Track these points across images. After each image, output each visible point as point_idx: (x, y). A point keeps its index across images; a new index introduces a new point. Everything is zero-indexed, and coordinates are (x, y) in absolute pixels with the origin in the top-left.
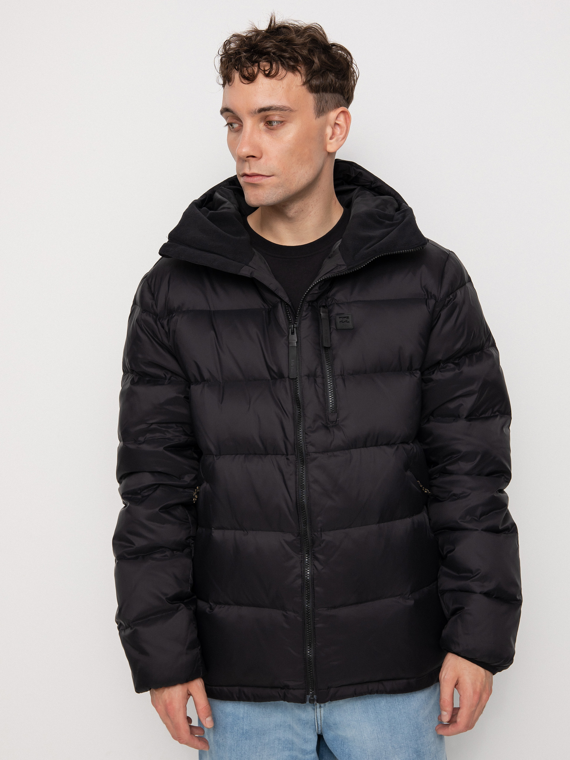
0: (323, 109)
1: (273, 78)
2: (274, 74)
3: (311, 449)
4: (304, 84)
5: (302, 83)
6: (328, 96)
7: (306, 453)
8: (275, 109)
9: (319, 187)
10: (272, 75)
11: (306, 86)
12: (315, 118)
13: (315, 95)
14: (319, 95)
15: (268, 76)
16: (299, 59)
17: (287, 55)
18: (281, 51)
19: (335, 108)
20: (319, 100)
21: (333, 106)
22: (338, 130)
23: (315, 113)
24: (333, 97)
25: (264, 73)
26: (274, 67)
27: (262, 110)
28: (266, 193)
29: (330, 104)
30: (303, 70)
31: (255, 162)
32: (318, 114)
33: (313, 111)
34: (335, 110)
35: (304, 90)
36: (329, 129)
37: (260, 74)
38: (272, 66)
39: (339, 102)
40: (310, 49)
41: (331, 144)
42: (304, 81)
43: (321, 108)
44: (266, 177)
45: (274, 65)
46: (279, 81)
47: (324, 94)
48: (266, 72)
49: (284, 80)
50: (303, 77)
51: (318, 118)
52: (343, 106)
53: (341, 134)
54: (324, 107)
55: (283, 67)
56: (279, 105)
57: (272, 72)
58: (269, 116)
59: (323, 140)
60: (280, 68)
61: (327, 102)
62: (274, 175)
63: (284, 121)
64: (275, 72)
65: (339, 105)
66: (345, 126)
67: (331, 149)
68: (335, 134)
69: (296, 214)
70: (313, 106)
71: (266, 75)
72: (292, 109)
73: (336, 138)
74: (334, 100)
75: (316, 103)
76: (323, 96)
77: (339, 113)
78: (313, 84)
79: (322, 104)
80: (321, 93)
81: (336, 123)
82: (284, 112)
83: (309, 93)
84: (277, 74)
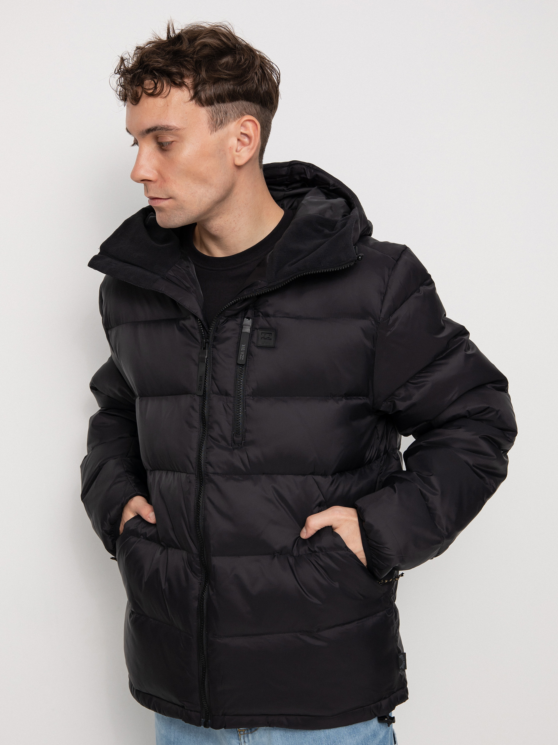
0: (221, 122)
1: (158, 96)
2: (159, 92)
3: (210, 470)
4: (192, 99)
6: (229, 106)
7: (205, 472)
8: (160, 129)
10: (156, 94)
11: (194, 101)
13: (209, 108)
14: (213, 107)
15: (152, 95)
16: (185, 72)
17: (174, 70)
18: (167, 66)
19: (239, 118)
20: (214, 113)
21: (236, 116)
22: (246, 140)
23: (209, 127)
24: (234, 106)
25: (148, 93)
26: (159, 85)
27: (149, 131)
28: (168, 216)
29: (231, 115)
30: (191, 84)
31: (151, 185)
32: (215, 127)
33: (207, 126)
34: (239, 120)
35: (192, 105)
36: (233, 141)
37: (144, 94)
38: (156, 84)
39: (245, 109)
40: (197, 60)
41: (239, 156)
42: (192, 96)
43: (219, 121)
44: (164, 200)
45: (159, 82)
46: (164, 99)
47: (221, 105)
48: (151, 91)
49: (168, 98)
50: (192, 92)
51: (215, 132)
52: (248, 114)
53: (249, 144)
54: (222, 119)
55: (168, 83)
56: (163, 124)
57: (157, 90)
58: (159, 136)
59: (225, 154)
60: (165, 85)
61: (226, 114)
62: (170, 198)
63: (173, 141)
64: (160, 91)
65: (245, 113)
66: (253, 135)
67: (239, 162)
68: (244, 144)
69: (217, 231)
70: (207, 120)
71: (150, 94)
72: (179, 128)
73: (245, 149)
74: (236, 109)
75: (210, 117)
76: (220, 107)
77: (243, 122)
78: (203, 97)
79: (219, 116)
80: (216, 105)
81: (242, 133)
82: (170, 131)
83: (200, 107)
84: (161, 92)
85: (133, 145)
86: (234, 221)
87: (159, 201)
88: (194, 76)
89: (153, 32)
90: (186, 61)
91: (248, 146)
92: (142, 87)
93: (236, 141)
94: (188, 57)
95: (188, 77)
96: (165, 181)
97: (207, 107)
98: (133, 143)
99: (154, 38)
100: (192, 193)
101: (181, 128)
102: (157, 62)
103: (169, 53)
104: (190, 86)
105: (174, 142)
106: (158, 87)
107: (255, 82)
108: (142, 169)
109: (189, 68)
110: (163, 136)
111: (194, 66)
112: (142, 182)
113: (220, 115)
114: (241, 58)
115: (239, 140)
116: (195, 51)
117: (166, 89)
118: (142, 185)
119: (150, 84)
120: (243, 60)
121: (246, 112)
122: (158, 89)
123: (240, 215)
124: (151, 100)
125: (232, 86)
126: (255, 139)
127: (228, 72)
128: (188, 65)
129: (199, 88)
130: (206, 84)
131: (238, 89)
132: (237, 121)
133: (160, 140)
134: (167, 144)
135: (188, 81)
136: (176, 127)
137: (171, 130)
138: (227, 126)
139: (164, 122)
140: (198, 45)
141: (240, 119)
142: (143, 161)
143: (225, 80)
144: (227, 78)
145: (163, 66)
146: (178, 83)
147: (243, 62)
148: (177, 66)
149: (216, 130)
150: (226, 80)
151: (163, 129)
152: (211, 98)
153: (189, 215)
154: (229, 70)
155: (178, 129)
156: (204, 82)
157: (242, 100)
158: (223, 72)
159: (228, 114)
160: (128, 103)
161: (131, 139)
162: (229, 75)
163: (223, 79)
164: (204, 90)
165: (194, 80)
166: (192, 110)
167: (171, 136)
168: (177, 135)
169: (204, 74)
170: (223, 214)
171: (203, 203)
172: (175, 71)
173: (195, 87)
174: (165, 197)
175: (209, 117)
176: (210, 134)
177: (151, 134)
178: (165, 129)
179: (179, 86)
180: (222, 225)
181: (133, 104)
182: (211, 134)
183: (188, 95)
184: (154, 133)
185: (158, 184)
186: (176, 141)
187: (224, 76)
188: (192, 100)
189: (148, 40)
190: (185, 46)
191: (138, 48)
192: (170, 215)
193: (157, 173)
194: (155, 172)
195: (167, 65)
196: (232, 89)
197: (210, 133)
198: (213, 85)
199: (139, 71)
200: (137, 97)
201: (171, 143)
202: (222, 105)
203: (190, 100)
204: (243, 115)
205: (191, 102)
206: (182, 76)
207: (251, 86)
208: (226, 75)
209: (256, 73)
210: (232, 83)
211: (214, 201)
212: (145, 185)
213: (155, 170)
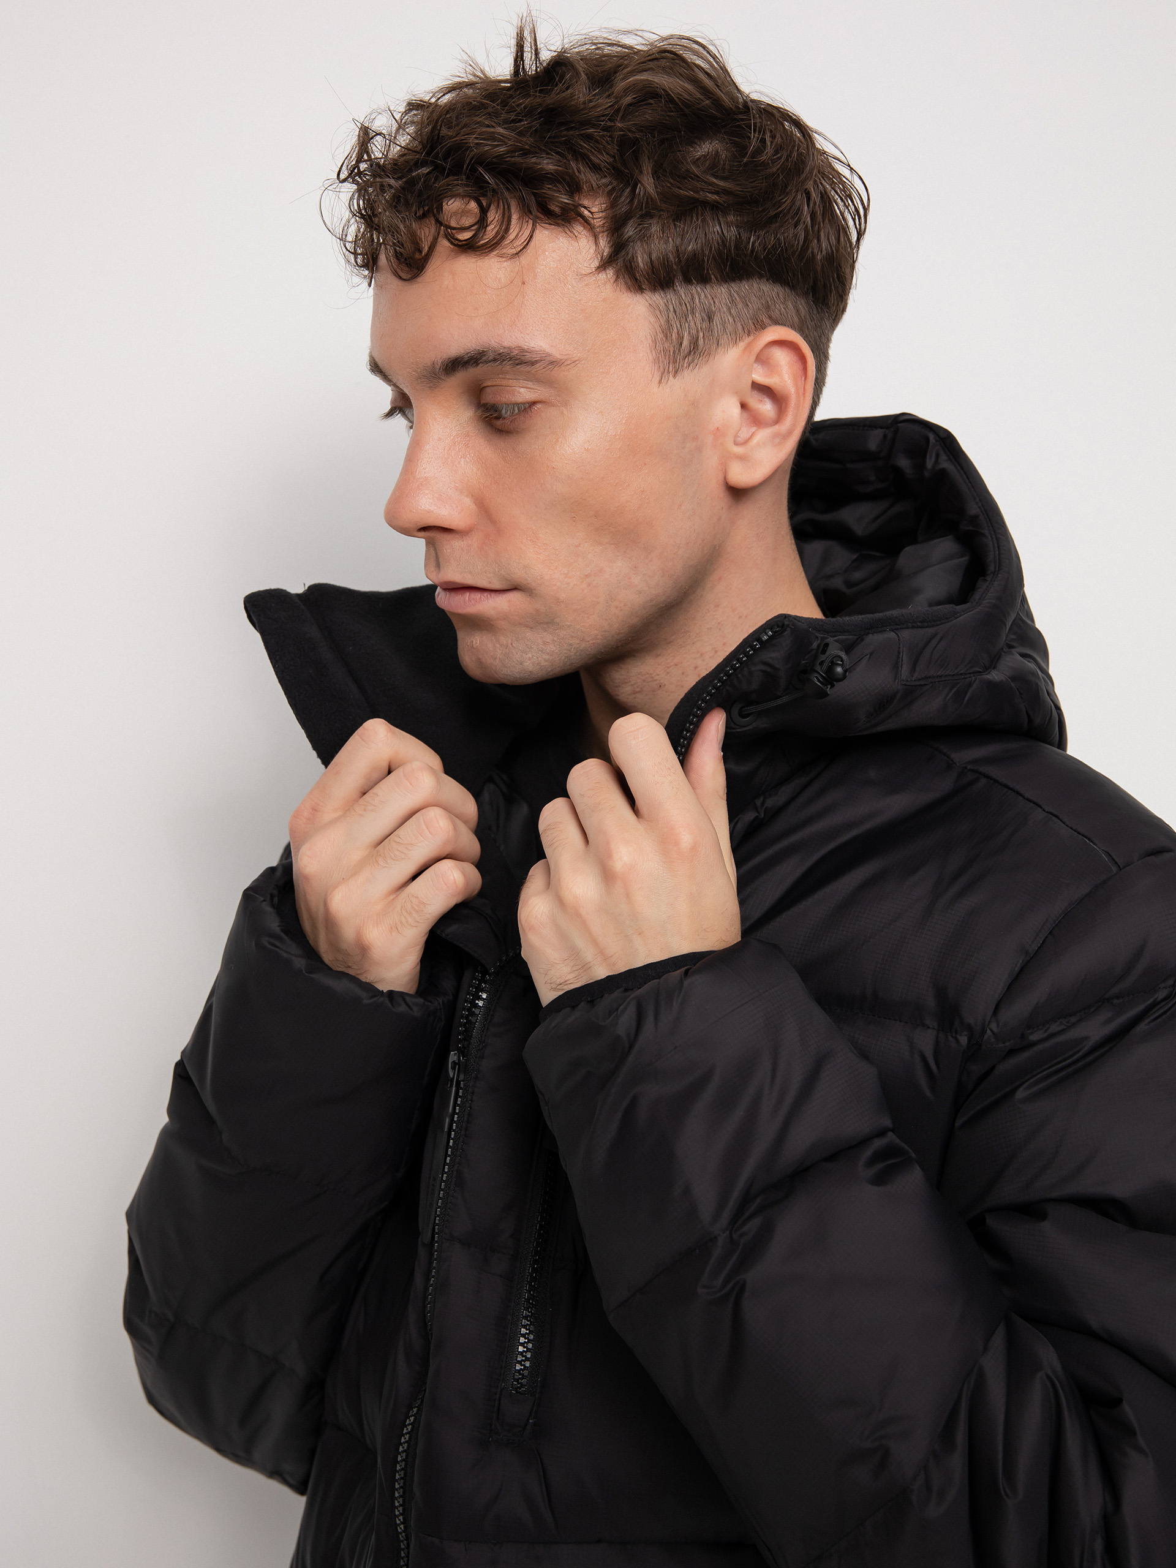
0: (694, 343)
1: (492, 250)
2: (494, 237)
4: (603, 266)
5: (596, 263)
6: (719, 296)
8: (495, 360)
9: (717, 606)
10: (483, 245)
11: (610, 273)
12: (657, 378)
13: (658, 298)
14: (670, 295)
15: (469, 247)
16: (582, 176)
17: (548, 165)
18: (526, 153)
19: (749, 335)
20: (672, 315)
21: (740, 327)
22: (767, 407)
23: (656, 361)
24: (736, 295)
25: (457, 240)
26: (493, 216)
27: (454, 365)
28: (501, 645)
29: (723, 324)
30: (601, 215)
31: (452, 547)
32: (675, 362)
33: (650, 356)
34: (747, 340)
35: (605, 283)
36: (728, 410)
37: (444, 243)
38: (484, 211)
39: (768, 307)
40: (623, 136)
41: (742, 458)
42: (605, 254)
43: (686, 342)
44: (493, 594)
45: (493, 207)
46: (509, 263)
47: (694, 291)
48: (466, 236)
49: (524, 259)
50: (603, 242)
51: (674, 376)
52: (776, 322)
53: (778, 420)
54: (698, 338)
55: (526, 211)
56: (506, 344)
57: (487, 233)
58: (489, 383)
59: (699, 449)
60: (515, 217)
61: (710, 319)
62: (515, 588)
63: (534, 403)
64: (497, 233)
65: (766, 321)
66: (792, 390)
67: (741, 476)
68: (756, 420)
69: (639, 696)
70: (649, 337)
71: (466, 245)
72: (559, 357)
73: (763, 434)
74: (740, 306)
75: (661, 326)
76: (693, 298)
77: (762, 350)
78: (641, 261)
79: (687, 325)
80: (682, 290)
81: (757, 387)
82: (528, 368)
83: (630, 295)
84: (503, 238)
85: (390, 414)
86: (696, 668)
87: (477, 596)
88: (610, 193)
89: (465, 57)
90: (589, 138)
91: (777, 427)
92: (439, 223)
93: (735, 410)
94: (594, 126)
95: (593, 191)
96: (499, 531)
97: (649, 293)
98: (388, 407)
99: (469, 76)
100: (587, 576)
101: (565, 357)
102: (492, 137)
103: (529, 112)
104: (597, 223)
105: (539, 406)
106: (490, 219)
107: (802, 221)
108: (427, 492)
109: (596, 161)
110: (504, 382)
111: (614, 157)
112: (422, 534)
113: (692, 324)
114: (763, 141)
115: (744, 406)
116: (618, 110)
117: (518, 230)
118: (419, 544)
119: (464, 213)
120: (769, 150)
121: (770, 318)
122: (489, 228)
123: (716, 652)
124: (467, 265)
125: (733, 230)
126: (797, 406)
127: (721, 183)
128: (594, 154)
129: (630, 230)
130: (651, 217)
131: (753, 241)
132: (742, 345)
133: (489, 398)
134: (517, 411)
135: (595, 207)
136: (549, 355)
137: (533, 363)
138: (711, 358)
139: (509, 337)
140: (626, 91)
141: (751, 338)
142: (430, 466)
143: (712, 210)
144: (718, 202)
145: (511, 152)
146: (557, 210)
147: (769, 155)
148: (557, 153)
149: (676, 372)
150: (716, 208)
151: (504, 360)
152: (665, 262)
153: (571, 645)
154: (722, 178)
155: (554, 363)
156: (647, 212)
157: (761, 276)
158: (706, 182)
159: (717, 320)
160: (385, 276)
161: (384, 394)
162: (726, 192)
163: (705, 204)
164: (644, 237)
165: (613, 205)
166: (604, 300)
167: (530, 384)
168: (550, 383)
169: (648, 184)
170: (669, 643)
171: (617, 607)
172: (551, 167)
173: (616, 226)
174: (497, 585)
175: (657, 326)
176: (657, 381)
177: (461, 376)
178: (511, 359)
179: (563, 220)
180: (657, 677)
181: (400, 278)
182: (660, 382)
183: (592, 251)
184: (472, 372)
185: (474, 541)
186: (545, 402)
187: (709, 195)
188: (605, 269)
189: (451, 78)
190: (580, 93)
191: (414, 106)
192: (510, 641)
193: (473, 507)
194: (468, 502)
195: (522, 149)
196: (733, 238)
197: (658, 379)
198: (674, 220)
199: (425, 170)
200: (417, 256)
201: (530, 407)
202: (699, 289)
203: (598, 268)
204: (760, 326)
205: (602, 276)
206: (574, 187)
207: (792, 235)
208: (717, 193)
209: (808, 194)
210: (731, 218)
211: (651, 601)
212: (430, 543)
213: (467, 496)
